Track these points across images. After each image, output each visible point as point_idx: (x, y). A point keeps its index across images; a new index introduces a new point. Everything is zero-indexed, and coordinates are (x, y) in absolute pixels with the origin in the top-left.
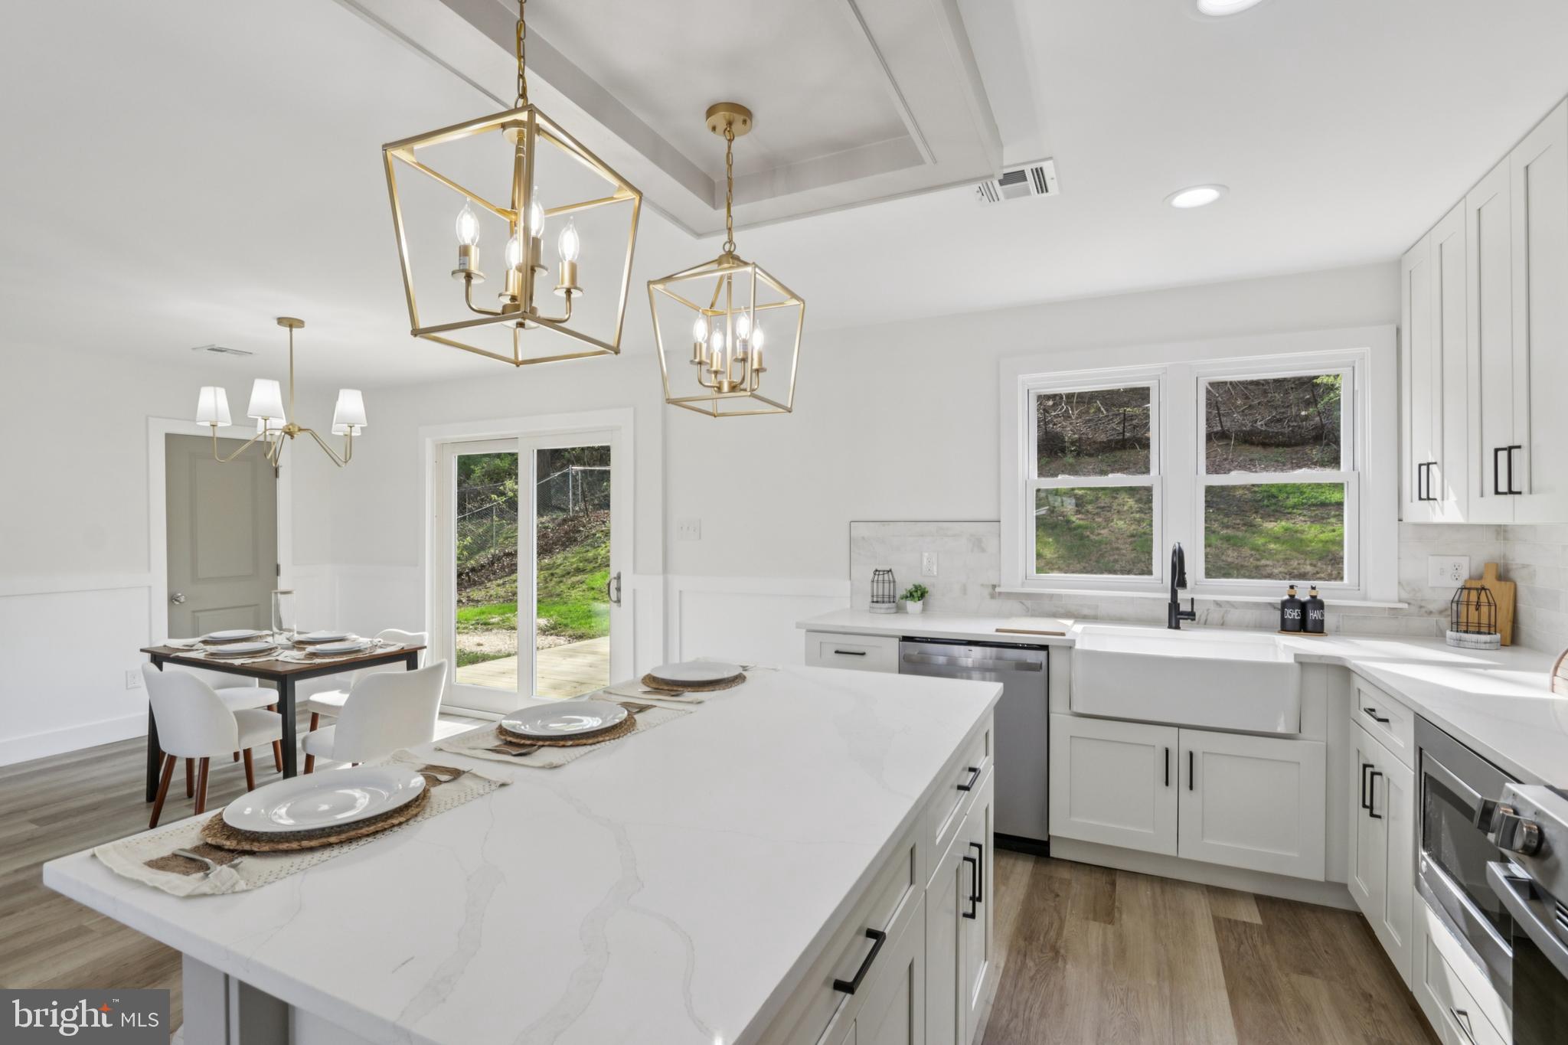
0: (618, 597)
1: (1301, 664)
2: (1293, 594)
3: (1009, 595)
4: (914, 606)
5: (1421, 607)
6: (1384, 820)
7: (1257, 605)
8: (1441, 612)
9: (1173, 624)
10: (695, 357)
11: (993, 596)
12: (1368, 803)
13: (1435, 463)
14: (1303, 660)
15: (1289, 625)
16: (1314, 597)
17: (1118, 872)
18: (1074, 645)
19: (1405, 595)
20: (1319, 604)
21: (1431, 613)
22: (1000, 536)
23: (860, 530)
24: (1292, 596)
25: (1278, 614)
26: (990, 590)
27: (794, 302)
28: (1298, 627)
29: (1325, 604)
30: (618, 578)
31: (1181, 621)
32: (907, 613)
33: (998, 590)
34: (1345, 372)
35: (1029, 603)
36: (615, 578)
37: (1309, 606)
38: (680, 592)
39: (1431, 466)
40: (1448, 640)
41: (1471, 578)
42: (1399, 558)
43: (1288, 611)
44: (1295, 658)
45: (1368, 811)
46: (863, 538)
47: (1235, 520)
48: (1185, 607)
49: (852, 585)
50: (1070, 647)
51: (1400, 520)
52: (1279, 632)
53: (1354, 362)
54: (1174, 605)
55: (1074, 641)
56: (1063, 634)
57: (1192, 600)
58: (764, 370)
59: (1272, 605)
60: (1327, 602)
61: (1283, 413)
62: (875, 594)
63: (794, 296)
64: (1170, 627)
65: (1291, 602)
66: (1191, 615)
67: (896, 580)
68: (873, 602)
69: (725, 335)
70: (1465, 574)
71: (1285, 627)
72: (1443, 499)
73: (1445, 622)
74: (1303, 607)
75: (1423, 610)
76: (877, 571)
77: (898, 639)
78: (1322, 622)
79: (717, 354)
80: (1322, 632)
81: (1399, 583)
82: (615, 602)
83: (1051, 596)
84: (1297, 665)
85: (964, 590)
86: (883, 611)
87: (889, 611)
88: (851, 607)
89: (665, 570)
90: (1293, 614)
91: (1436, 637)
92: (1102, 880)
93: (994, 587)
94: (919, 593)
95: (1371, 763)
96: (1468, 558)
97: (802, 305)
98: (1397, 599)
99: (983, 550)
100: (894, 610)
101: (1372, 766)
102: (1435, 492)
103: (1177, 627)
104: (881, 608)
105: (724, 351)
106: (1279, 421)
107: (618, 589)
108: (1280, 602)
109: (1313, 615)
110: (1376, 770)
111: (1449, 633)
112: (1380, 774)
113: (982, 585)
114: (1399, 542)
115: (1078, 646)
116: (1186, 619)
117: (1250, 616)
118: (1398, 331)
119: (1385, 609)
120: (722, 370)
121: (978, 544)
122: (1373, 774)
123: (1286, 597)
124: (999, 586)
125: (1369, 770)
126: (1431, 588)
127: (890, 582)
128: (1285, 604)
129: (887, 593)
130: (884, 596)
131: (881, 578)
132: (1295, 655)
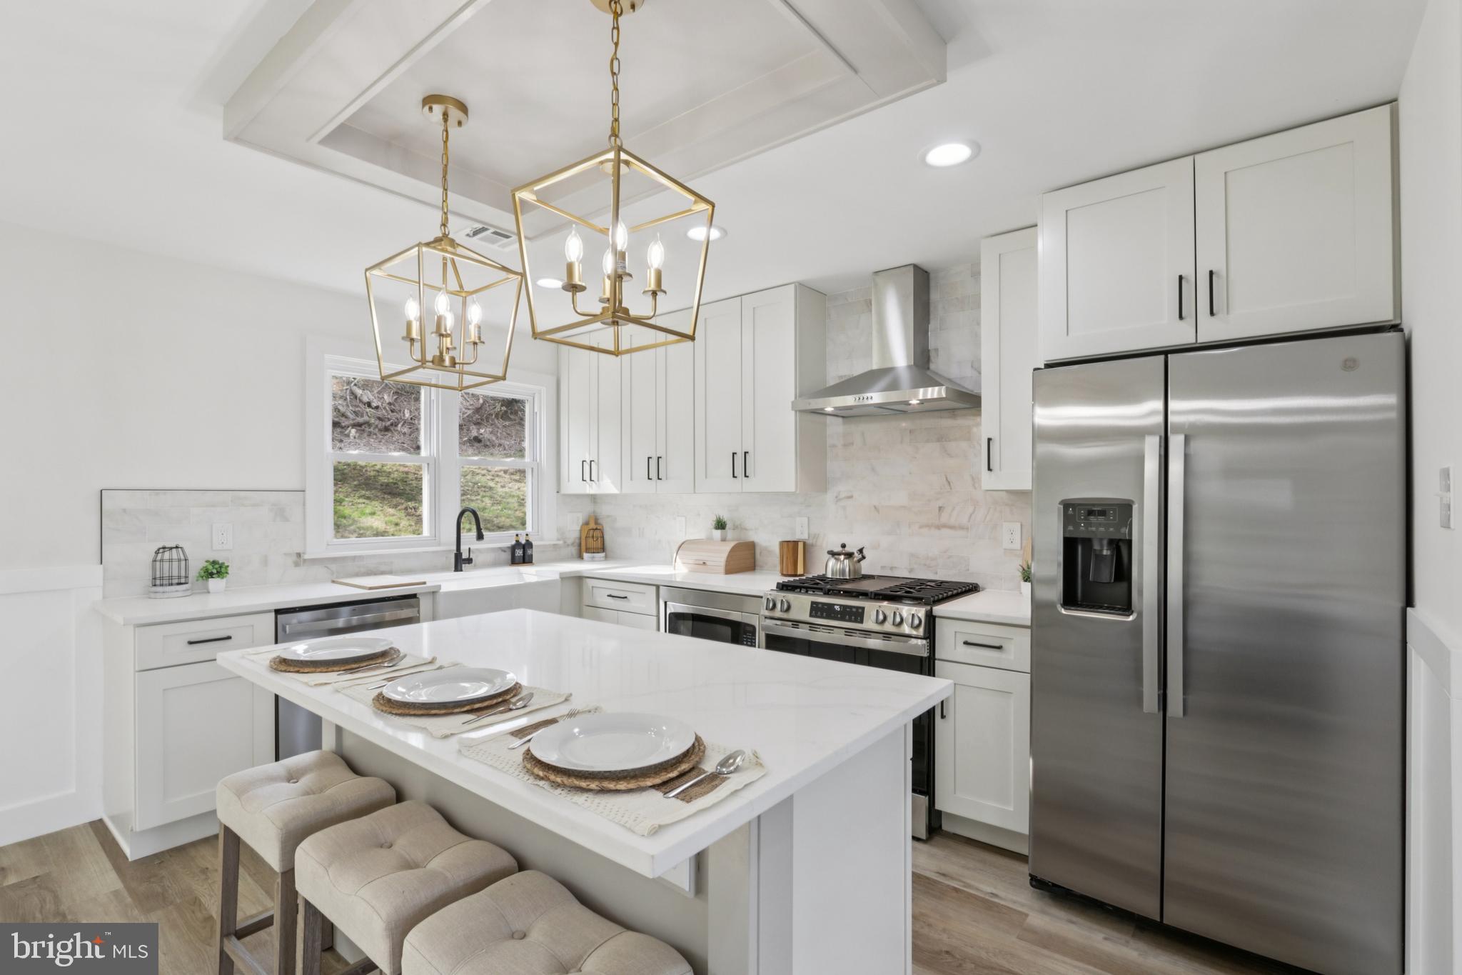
2: (517, 539)
3: (314, 561)
4: (214, 583)
5: (565, 542)
8: (573, 544)
9: (458, 568)
11: (297, 564)
14: (563, 576)
15: (517, 560)
16: (527, 541)
19: (560, 536)
20: (529, 544)
21: (568, 545)
22: (305, 505)
23: (118, 500)
24: (516, 541)
25: (508, 554)
26: (295, 558)
28: (522, 561)
29: (533, 544)
31: (463, 565)
32: (209, 592)
33: (302, 557)
35: (334, 567)
37: (526, 547)
39: (591, 462)
40: (587, 557)
41: (584, 524)
42: (558, 515)
43: (515, 551)
46: (124, 510)
48: (465, 556)
49: (105, 570)
51: (559, 492)
52: (511, 566)
53: (534, 394)
54: (458, 555)
55: (439, 587)
56: (424, 583)
57: (469, 549)
59: (503, 550)
62: (158, 576)
64: (456, 570)
65: (516, 545)
66: (469, 561)
67: (189, 557)
68: (155, 585)
70: (582, 522)
71: (514, 561)
72: (598, 481)
73: (574, 550)
74: (523, 547)
75: (566, 544)
76: (160, 548)
77: (269, 614)
78: (532, 556)
80: (531, 562)
81: (557, 529)
83: (354, 558)
85: (265, 561)
86: (180, 594)
87: (189, 593)
90: (519, 553)
93: (299, 555)
94: (215, 570)
96: (583, 513)
98: (556, 539)
99: (286, 519)
102: (594, 478)
103: (461, 570)
104: (177, 591)
108: (509, 546)
109: (528, 552)
111: (585, 554)
113: (285, 554)
114: (557, 505)
115: (443, 589)
116: (466, 563)
117: (491, 557)
118: (559, 379)
119: (549, 545)
121: (280, 513)
123: (514, 542)
124: (304, 554)
126: (569, 531)
127: (179, 560)
128: (513, 548)
129: (175, 573)
130: (171, 578)
131: (167, 555)
132: (561, 574)
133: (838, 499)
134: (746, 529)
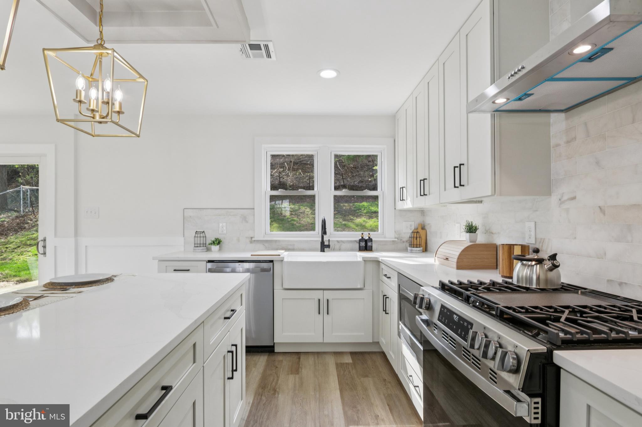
0: (44, 251)
1: (365, 261)
2: (362, 236)
3: (258, 241)
4: (215, 248)
5: (401, 240)
6: (389, 314)
7: (351, 241)
9: (322, 250)
10: (77, 98)
11: (251, 242)
12: (385, 309)
13: (405, 187)
14: (365, 259)
15: (361, 249)
16: (369, 237)
17: (301, 353)
18: (284, 260)
19: (397, 236)
20: (370, 240)
21: (404, 242)
22: (254, 215)
23: (189, 213)
24: (362, 237)
25: (358, 244)
26: (250, 239)
27: (142, 80)
28: (364, 249)
29: (373, 240)
30: (44, 240)
31: (325, 249)
32: (212, 251)
33: (253, 239)
34: (379, 155)
35: (266, 245)
36: (42, 240)
37: (368, 241)
38: (86, 246)
39: (403, 188)
40: (408, 251)
41: (415, 229)
42: (395, 223)
43: (361, 243)
44: (363, 259)
45: (385, 312)
46: (190, 217)
47: (348, 217)
48: (326, 243)
49: (185, 239)
50: (282, 260)
51: (395, 209)
52: (358, 251)
53: (382, 151)
54: (322, 243)
55: (283, 258)
56: (279, 255)
57: (329, 240)
58: (123, 113)
59: (356, 241)
60: (373, 239)
61: (364, 179)
63: (141, 76)
64: (321, 251)
65: (362, 240)
66: (328, 246)
67: (207, 236)
68: (195, 247)
69: (98, 90)
70: (413, 228)
73: (408, 244)
74: (366, 241)
75: (402, 241)
76: (197, 232)
77: (206, 262)
78: (372, 246)
79: (94, 100)
80: (372, 250)
81: (395, 232)
82: (42, 254)
83: (276, 241)
84: (363, 261)
85: (238, 240)
86: (199, 251)
87: (203, 251)
88: (184, 250)
89: (76, 234)
90: (363, 244)
91: (406, 250)
92: (295, 358)
93: (252, 238)
94: (218, 242)
95: (386, 294)
96: (414, 222)
97: (146, 82)
98: (394, 237)
99: (247, 222)
100: (206, 250)
101: (386, 295)
102: (405, 198)
103: (324, 251)
104: (199, 249)
105: (97, 99)
106: (362, 182)
107: (44, 247)
108: (358, 240)
109: (369, 244)
110: (387, 296)
111: (409, 248)
112: (388, 298)
113: (246, 237)
114: (395, 217)
115: (285, 260)
116: (327, 248)
117: (349, 246)
118: (395, 141)
119: (390, 241)
120: (96, 109)
121: (244, 219)
122: (386, 298)
123: (361, 238)
124: (254, 238)
125: (385, 297)
126: (404, 233)
127: (203, 237)
128: (360, 241)
129: (202, 242)
130: (200, 244)
131: (199, 235)
132: (363, 258)
133: (561, 202)
134: (492, 233)
